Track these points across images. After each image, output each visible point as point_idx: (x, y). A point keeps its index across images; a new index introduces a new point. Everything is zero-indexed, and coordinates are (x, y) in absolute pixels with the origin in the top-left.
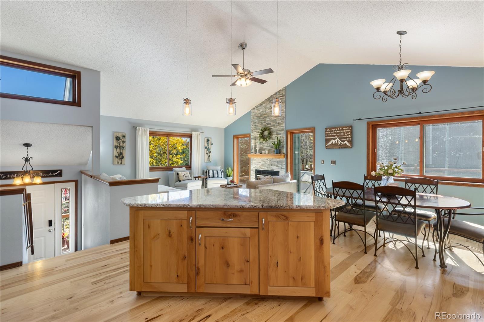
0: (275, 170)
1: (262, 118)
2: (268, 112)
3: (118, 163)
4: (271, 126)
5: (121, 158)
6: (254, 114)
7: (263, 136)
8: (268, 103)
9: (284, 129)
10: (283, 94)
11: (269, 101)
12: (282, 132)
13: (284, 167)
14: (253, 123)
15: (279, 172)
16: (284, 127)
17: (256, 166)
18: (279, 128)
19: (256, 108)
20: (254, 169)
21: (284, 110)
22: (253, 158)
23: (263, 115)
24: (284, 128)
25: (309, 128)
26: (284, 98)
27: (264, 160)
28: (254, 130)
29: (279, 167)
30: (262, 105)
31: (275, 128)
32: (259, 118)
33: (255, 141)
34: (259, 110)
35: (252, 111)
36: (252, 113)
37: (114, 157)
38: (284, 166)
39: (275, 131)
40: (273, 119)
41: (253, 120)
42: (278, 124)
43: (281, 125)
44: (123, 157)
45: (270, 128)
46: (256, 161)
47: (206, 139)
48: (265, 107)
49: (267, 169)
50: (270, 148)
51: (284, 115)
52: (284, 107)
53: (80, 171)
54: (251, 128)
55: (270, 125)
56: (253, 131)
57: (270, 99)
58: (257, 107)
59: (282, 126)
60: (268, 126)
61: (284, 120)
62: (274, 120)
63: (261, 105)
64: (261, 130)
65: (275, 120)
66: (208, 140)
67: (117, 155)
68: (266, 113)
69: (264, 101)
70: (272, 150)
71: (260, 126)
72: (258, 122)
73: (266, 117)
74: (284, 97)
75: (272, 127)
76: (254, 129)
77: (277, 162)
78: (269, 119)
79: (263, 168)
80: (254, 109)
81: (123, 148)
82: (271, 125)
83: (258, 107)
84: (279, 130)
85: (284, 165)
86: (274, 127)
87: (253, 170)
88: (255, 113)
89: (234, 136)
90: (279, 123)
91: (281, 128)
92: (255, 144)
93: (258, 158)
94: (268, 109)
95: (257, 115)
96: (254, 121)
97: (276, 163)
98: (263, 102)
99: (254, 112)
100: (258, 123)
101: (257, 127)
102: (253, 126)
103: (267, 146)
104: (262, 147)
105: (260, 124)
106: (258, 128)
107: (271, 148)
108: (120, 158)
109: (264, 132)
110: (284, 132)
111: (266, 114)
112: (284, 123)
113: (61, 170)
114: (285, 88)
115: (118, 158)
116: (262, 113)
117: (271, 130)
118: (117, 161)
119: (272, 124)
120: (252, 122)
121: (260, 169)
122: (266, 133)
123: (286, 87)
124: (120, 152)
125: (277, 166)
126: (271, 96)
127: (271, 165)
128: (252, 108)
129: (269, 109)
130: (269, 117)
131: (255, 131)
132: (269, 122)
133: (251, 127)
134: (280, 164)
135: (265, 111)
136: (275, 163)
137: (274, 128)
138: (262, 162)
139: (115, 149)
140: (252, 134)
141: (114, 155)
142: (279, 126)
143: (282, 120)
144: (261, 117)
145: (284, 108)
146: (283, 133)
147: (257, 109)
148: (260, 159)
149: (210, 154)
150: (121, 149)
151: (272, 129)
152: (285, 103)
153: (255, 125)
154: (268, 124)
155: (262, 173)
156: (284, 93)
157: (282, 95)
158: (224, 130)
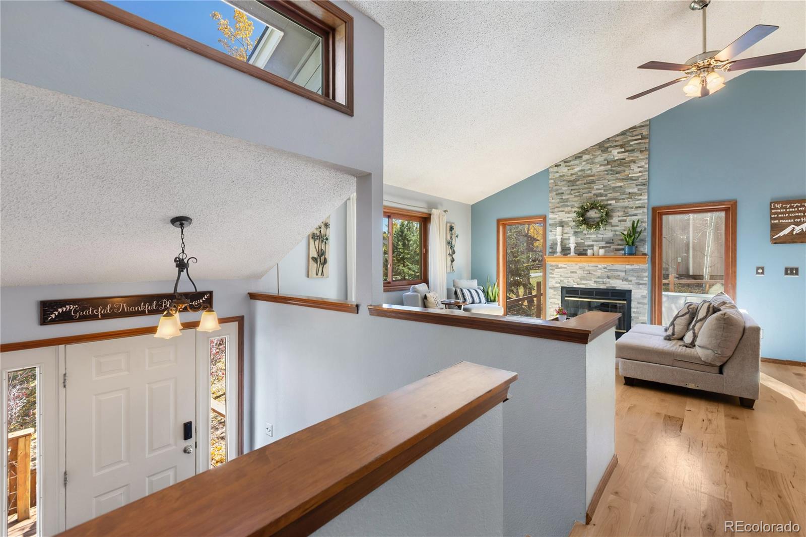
0: (617, 288)
1: (581, 184)
2: (597, 172)
3: (317, 274)
4: (608, 200)
5: (322, 262)
6: (557, 175)
7: (584, 219)
8: (599, 152)
9: (646, 206)
10: (642, 133)
11: (603, 148)
12: (640, 211)
13: (647, 282)
14: (555, 193)
15: (631, 290)
16: (646, 201)
17: (562, 279)
18: (631, 203)
19: (562, 164)
20: (558, 285)
21: (647, 166)
22: (554, 264)
23: (584, 177)
24: (645, 203)
25: (721, 203)
26: (645, 143)
27: (587, 268)
28: (557, 207)
29: (631, 281)
30: (581, 157)
31: (621, 204)
32: (572, 183)
33: (562, 229)
34: (570, 167)
35: (551, 170)
36: (550, 174)
37: (311, 260)
38: (647, 279)
39: (619, 209)
40: (613, 185)
41: (555, 188)
42: (628, 196)
43: (636, 197)
44: (325, 261)
45: (606, 203)
46: (565, 269)
47: (449, 225)
48: (590, 161)
49: (595, 285)
50: (604, 243)
51: (646, 177)
52: (647, 161)
53: (248, 293)
54: (550, 205)
55: (604, 198)
56: (556, 210)
57: (606, 146)
58: (565, 162)
59: (640, 200)
60: (599, 198)
61: (647, 187)
62: (616, 187)
63: (578, 157)
64: (582, 208)
65: (621, 187)
66: (451, 228)
67: (316, 256)
68: (592, 174)
69: (587, 150)
70: (610, 247)
71: (576, 199)
72: (569, 192)
73: (593, 182)
74: (647, 140)
75: (609, 202)
76: (558, 205)
77: (625, 271)
78: (602, 186)
79: (584, 284)
80: (557, 166)
81: (327, 239)
82: (607, 198)
83: (570, 161)
84: (632, 208)
85: (647, 277)
86: (616, 202)
87: (554, 288)
88: (561, 174)
89: (498, 221)
90: (629, 193)
91: (637, 202)
92: (562, 235)
93: (570, 264)
94: (598, 166)
95: (565, 178)
96: (557, 190)
97: (623, 274)
98: (585, 152)
99: (558, 172)
100: (568, 194)
101: (567, 202)
102: (553, 201)
103: (596, 239)
104: (582, 241)
105: (576, 196)
106: (568, 204)
107: (607, 243)
108: (320, 262)
109: (588, 211)
110: (645, 210)
111: (592, 176)
112: (647, 194)
113: (211, 293)
114: (648, 123)
115: (317, 263)
116: (580, 174)
117: (609, 207)
118: (316, 268)
119: (609, 195)
120: (551, 191)
121: (575, 286)
122: (593, 214)
123: (650, 120)
124: (320, 249)
125: (626, 280)
126: (608, 139)
127: (608, 277)
128: (553, 163)
129: (600, 166)
130: (603, 181)
131: (560, 209)
132: (602, 191)
133: (550, 202)
134: (633, 276)
135: (590, 169)
136: (619, 273)
137: (618, 204)
138: (580, 272)
139: (312, 241)
140: (551, 216)
141: (311, 256)
142: (631, 198)
143: (639, 187)
144: (578, 183)
145: (646, 163)
146: (643, 212)
147: (566, 166)
148: (574, 265)
149: (454, 256)
150: (322, 241)
151: (610, 204)
152: (647, 153)
153: (560, 198)
154: (597, 195)
155: (581, 295)
156: (645, 132)
157: (640, 137)
158: (470, 208)
